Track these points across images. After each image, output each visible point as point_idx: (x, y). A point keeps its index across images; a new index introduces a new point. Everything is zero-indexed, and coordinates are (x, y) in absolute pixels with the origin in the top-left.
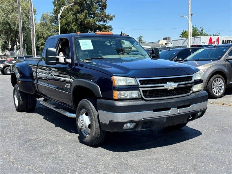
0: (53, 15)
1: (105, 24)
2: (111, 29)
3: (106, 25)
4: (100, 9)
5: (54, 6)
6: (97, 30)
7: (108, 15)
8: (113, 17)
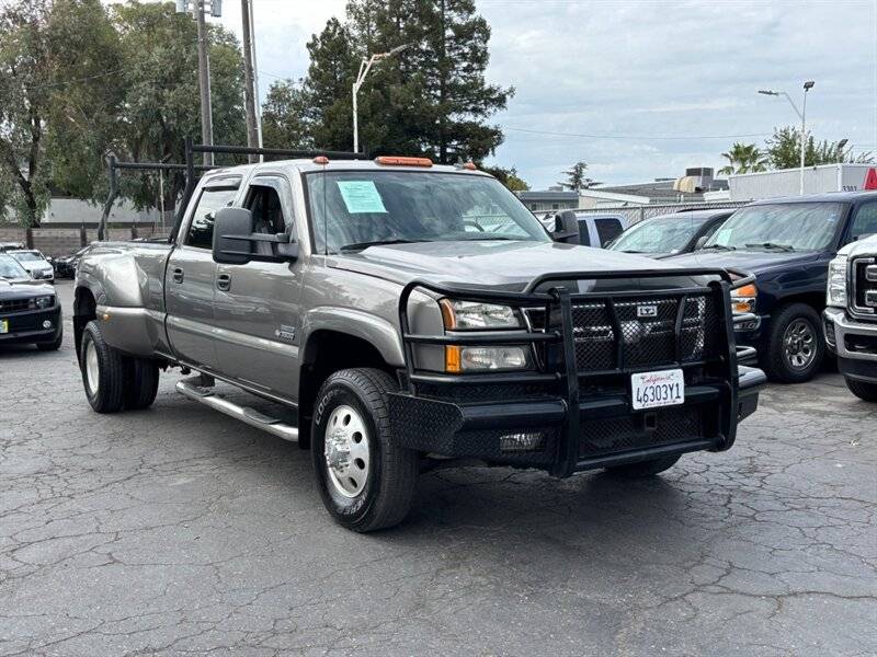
0: (308, 89)
1: (478, 120)
2: (499, 138)
3: (483, 125)
4: (465, 70)
5: (313, 58)
6: (451, 141)
7: (491, 91)
8: (508, 97)
